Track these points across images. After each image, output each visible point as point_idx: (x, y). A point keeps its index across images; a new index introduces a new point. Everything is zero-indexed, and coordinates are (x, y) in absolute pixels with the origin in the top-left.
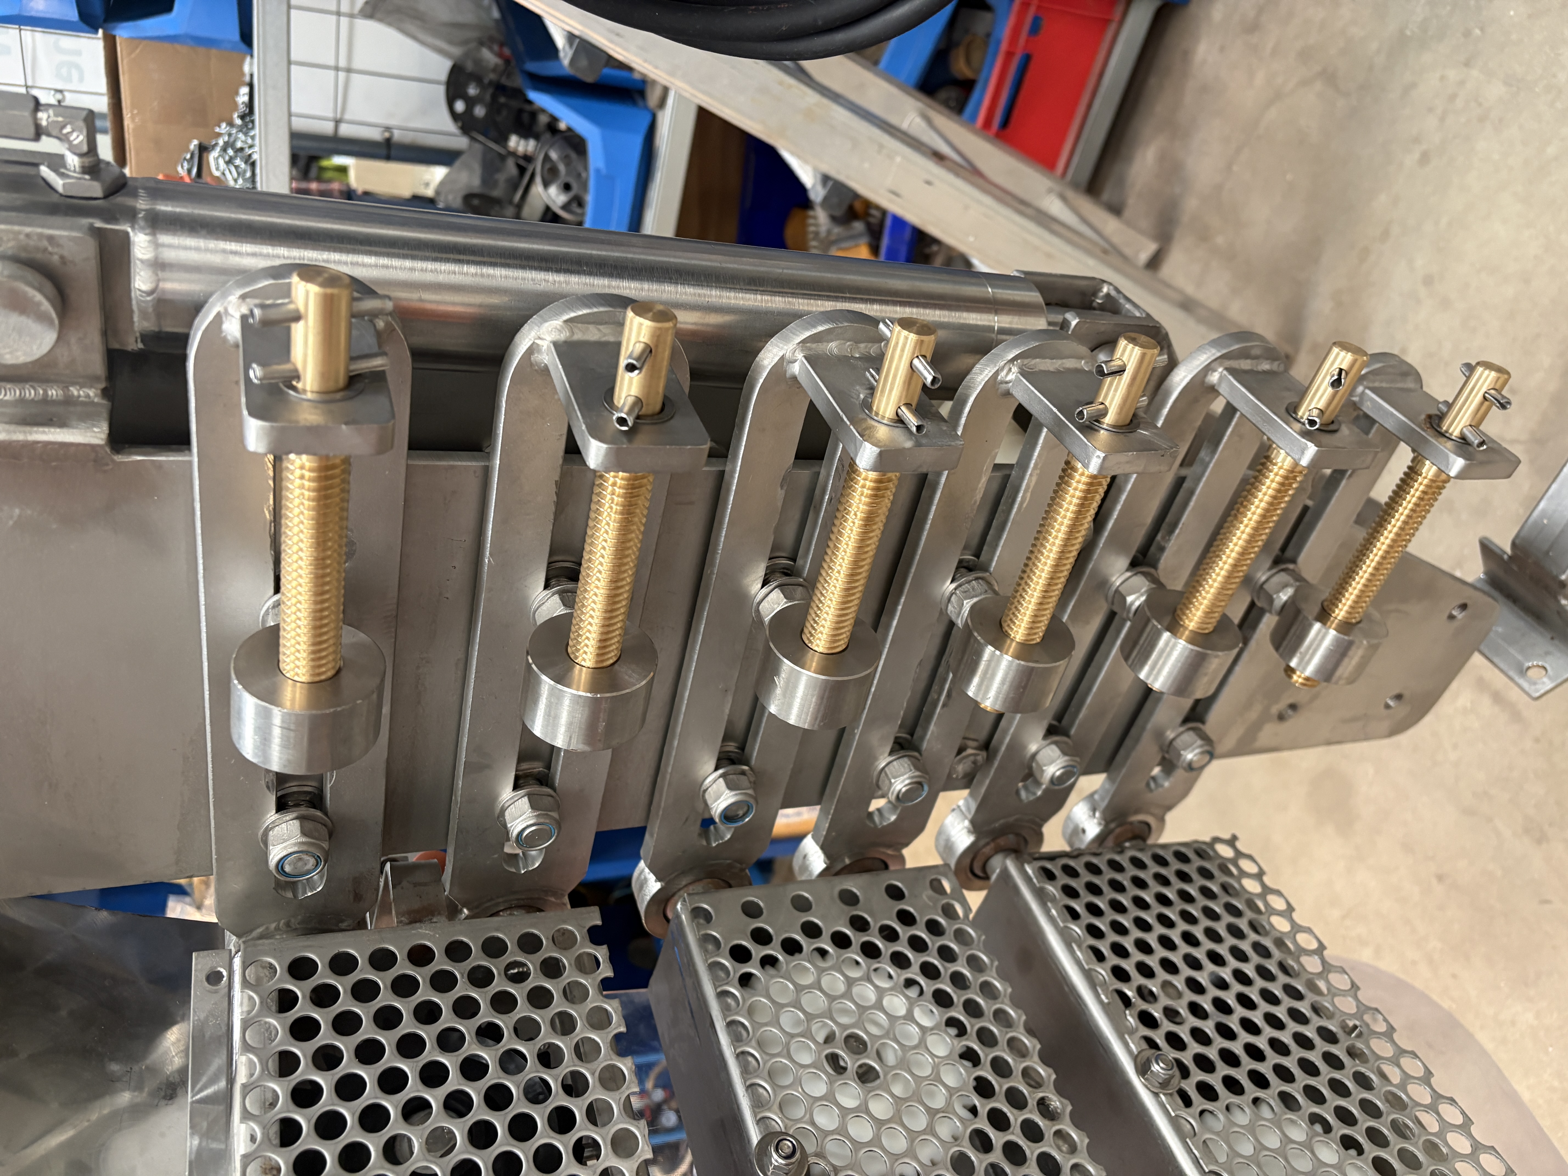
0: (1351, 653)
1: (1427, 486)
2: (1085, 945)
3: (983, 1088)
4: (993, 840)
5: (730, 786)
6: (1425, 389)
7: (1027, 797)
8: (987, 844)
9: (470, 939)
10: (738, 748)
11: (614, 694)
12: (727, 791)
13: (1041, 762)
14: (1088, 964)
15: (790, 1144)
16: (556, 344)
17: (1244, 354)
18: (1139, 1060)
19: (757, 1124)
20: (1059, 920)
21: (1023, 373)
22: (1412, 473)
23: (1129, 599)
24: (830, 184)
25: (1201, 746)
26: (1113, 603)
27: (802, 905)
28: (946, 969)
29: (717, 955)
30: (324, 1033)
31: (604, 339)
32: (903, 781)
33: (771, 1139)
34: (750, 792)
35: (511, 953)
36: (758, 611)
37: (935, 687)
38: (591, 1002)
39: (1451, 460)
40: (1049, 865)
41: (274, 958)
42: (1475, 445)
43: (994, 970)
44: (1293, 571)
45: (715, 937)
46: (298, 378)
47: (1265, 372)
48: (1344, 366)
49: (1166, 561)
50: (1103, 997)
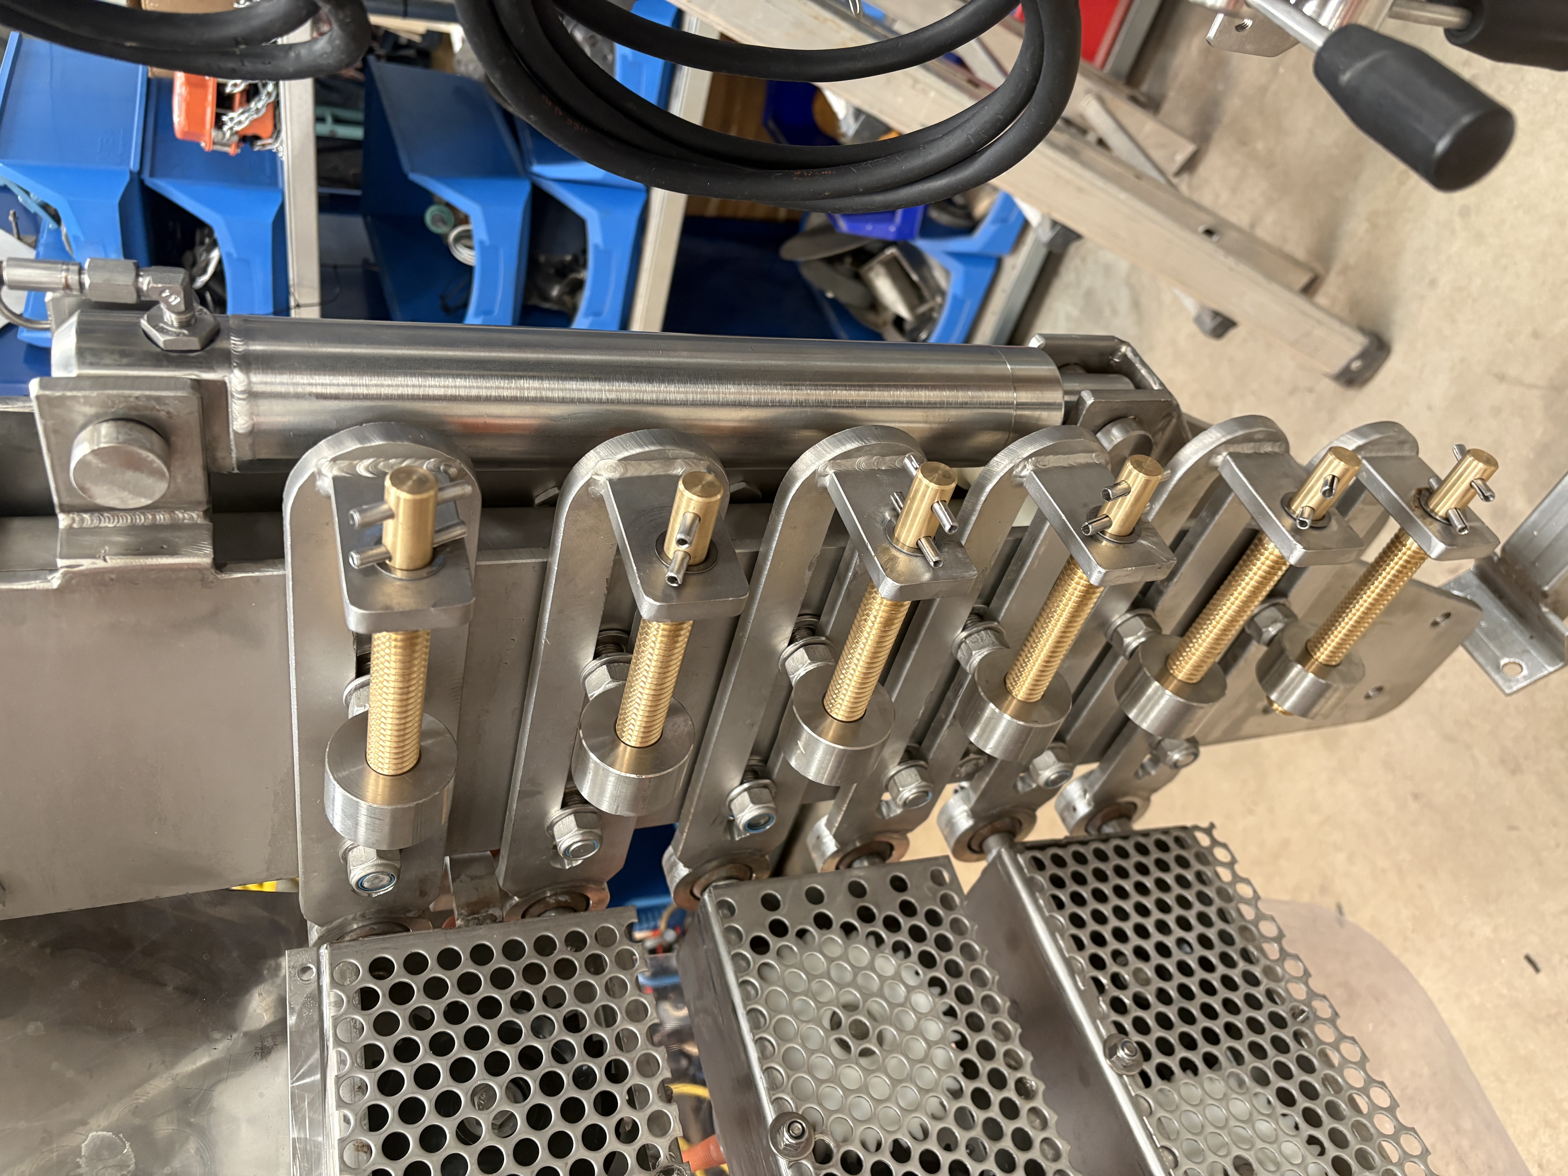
0: (1327, 695)
1: (1410, 556)
2: (1067, 934)
3: (969, 1070)
4: (991, 823)
5: (755, 801)
6: (1420, 455)
7: (1023, 789)
8: (986, 826)
9: (523, 939)
10: (760, 761)
11: (657, 775)
12: (751, 805)
13: (1037, 767)
14: (1068, 952)
15: (800, 1127)
16: (611, 481)
17: (1247, 439)
18: (1107, 1046)
19: (772, 1103)
20: (1045, 910)
21: (1037, 471)
22: (1396, 542)
23: (1127, 640)
24: (862, 118)
25: (1186, 749)
26: (1111, 639)
27: (815, 897)
28: (941, 958)
29: (740, 947)
30: (402, 1028)
31: (654, 473)
32: (910, 791)
33: (785, 1118)
34: (772, 805)
35: (560, 951)
36: (783, 665)
37: (943, 708)
38: (629, 997)
39: (1433, 544)
40: (1038, 854)
41: (357, 959)
42: (1457, 530)
43: (984, 958)
44: (1284, 605)
45: (737, 930)
46: (390, 559)
47: (1266, 454)
48: (1336, 473)
49: (1165, 603)
50: (1080, 984)
